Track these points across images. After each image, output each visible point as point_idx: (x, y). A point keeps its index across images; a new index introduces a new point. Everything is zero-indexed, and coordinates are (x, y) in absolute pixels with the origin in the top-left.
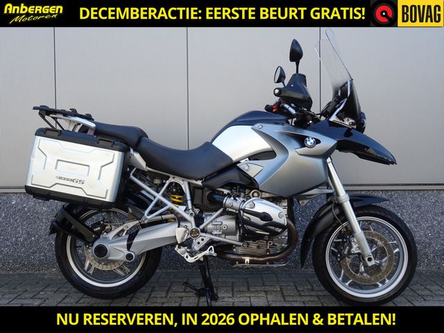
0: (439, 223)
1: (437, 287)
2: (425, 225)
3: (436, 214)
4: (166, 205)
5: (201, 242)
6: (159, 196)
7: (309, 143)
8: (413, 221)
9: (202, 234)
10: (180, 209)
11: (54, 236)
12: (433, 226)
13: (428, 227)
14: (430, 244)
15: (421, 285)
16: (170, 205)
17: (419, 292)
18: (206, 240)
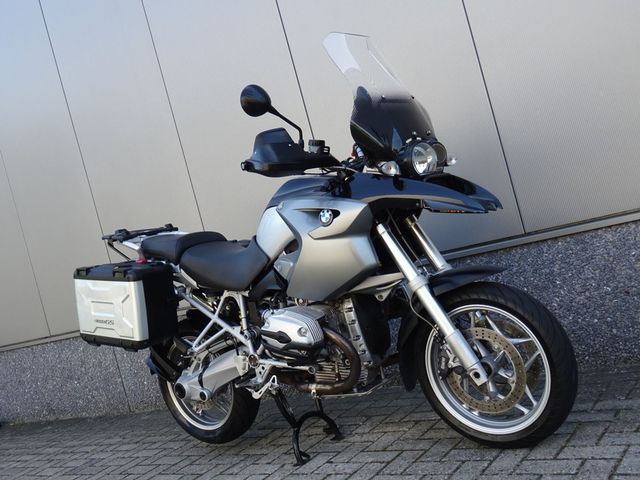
4: (222, 328)
5: (263, 371)
6: (215, 319)
7: (324, 220)
9: (261, 361)
10: (235, 331)
11: (156, 376)
16: (226, 327)
18: (267, 368)
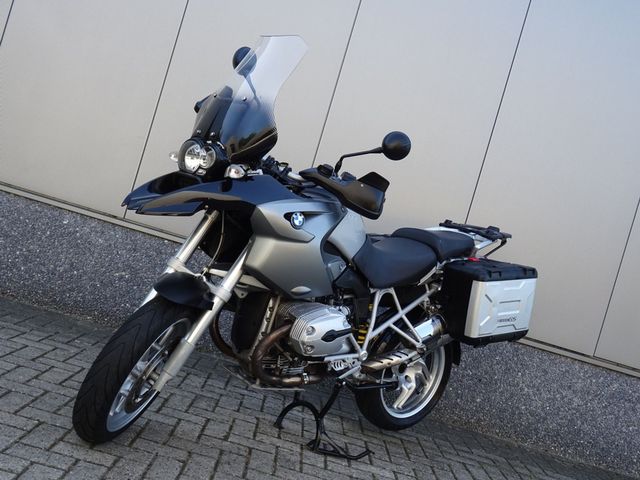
0: (563, 398)
1: (538, 470)
2: (545, 395)
3: (561, 386)
8: (534, 386)
12: (554, 399)
13: (549, 399)
14: (545, 419)
15: (521, 462)
17: (518, 469)
